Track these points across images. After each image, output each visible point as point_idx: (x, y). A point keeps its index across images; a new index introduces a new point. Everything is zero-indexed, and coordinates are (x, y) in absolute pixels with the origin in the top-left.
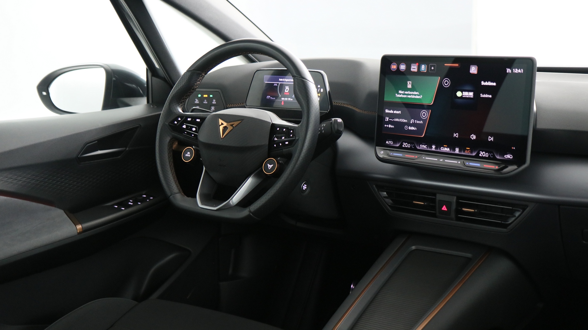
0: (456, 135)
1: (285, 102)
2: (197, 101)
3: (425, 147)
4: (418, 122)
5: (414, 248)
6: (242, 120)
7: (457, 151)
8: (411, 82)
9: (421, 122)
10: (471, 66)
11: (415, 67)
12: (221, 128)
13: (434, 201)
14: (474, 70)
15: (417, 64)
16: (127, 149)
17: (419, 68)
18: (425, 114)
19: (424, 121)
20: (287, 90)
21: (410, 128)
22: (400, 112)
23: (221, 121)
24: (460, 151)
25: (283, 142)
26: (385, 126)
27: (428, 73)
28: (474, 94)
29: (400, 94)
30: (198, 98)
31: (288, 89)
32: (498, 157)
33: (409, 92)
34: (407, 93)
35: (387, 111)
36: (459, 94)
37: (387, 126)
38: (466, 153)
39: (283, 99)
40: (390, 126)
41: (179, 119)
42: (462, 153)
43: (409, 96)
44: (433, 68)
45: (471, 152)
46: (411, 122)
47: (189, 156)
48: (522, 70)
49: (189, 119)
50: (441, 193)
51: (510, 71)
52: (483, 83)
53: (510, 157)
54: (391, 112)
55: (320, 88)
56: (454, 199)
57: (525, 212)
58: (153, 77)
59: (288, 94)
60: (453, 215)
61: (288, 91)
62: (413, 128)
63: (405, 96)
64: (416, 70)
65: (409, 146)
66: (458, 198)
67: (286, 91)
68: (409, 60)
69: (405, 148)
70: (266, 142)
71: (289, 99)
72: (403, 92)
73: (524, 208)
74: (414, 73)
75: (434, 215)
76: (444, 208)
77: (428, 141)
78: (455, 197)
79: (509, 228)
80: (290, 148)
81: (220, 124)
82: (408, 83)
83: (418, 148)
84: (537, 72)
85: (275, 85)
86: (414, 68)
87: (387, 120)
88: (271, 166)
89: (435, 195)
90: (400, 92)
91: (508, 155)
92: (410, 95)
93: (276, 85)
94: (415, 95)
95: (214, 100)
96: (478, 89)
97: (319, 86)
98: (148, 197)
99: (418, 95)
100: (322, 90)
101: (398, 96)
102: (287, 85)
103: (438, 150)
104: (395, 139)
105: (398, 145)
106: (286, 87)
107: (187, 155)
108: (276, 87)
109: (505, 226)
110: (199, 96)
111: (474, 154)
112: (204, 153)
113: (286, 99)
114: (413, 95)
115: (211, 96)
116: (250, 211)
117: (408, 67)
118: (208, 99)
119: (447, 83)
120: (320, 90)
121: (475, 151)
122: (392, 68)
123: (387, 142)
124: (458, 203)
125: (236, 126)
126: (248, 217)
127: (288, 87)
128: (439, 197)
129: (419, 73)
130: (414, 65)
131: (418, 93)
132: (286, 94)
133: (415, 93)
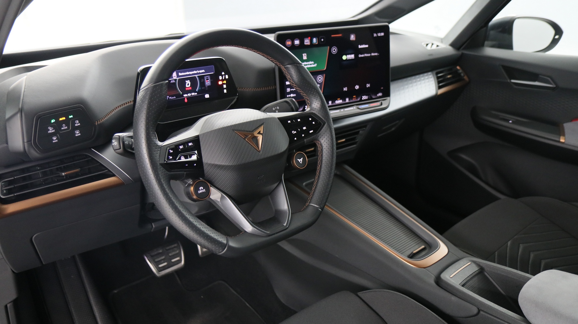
0: (345, 89)
1: (188, 98)
2: (51, 130)
7: (347, 100)
8: (306, 54)
10: (351, 35)
14: (353, 37)
15: (309, 38)
17: (311, 41)
18: (321, 79)
19: (321, 84)
20: (188, 84)
24: (349, 100)
26: (288, 96)
27: (320, 45)
28: (355, 56)
30: (52, 125)
31: (190, 83)
32: (373, 97)
33: (305, 63)
35: (288, 83)
36: (344, 57)
37: (290, 96)
38: (354, 100)
39: (185, 95)
40: (292, 95)
42: (351, 101)
44: (322, 40)
45: (357, 98)
47: (204, 190)
48: (383, 33)
49: (181, 147)
51: (376, 35)
52: (367, 46)
53: (380, 95)
55: (225, 75)
59: (190, 88)
61: (189, 86)
64: (309, 43)
67: (187, 86)
68: (302, 35)
71: (193, 94)
74: (307, 46)
81: (243, 136)
82: (304, 56)
85: (172, 82)
86: (307, 42)
87: (289, 91)
92: (307, 65)
93: (174, 81)
94: (311, 64)
95: (78, 121)
96: (357, 52)
97: (223, 73)
99: (313, 64)
100: (227, 77)
102: (187, 79)
103: (334, 104)
106: (186, 81)
107: (200, 192)
108: (175, 84)
110: (53, 121)
111: (359, 99)
113: (189, 95)
115: (71, 117)
117: (302, 42)
118: (66, 122)
119: (334, 50)
120: (225, 77)
121: (359, 97)
122: (287, 44)
125: (263, 133)
127: (189, 81)
129: (312, 45)
130: (307, 39)
131: (313, 62)
132: (188, 89)
133: (310, 63)
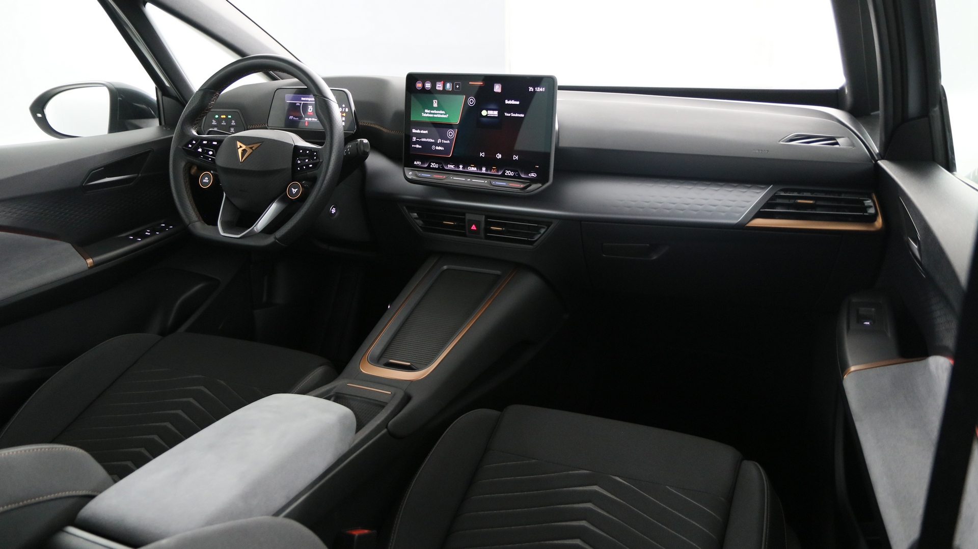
0: (482, 155)
1: (309, 122)
2: (214, 123)
3: (452, 166)
4: (445, 142)
5: (445, 267)
6: (262, 142)
7: (484, 169)
8: (436, 101)
9: (448, 142)
10: (495, 84)
11: (440, 85)
12: (240, 151)
13: (463, 220)
14: (498, 88)
15: (442, 82)
16: (140, 175)
17: (444, 86)
18: (452, 134)
19: (451, 140)
20: (310, 110)
21: (437, 148)
22: (427, 131)
23: (239, 144)
24: (486, 170)
25: (307, 166)
26: (413, 146)
27: (453, 92)
28: (498, 113)
29: (427, 113)
30: (216, 119)
31: (312, 109)
32: (523, 176)
33: (435, 112)
34: (432, 112)
35: (414, 131)
36: (484, 113)
37: (415, 146)
38: (493, 172)
39: (306, 119)
40: (417, 146)
41: (194, 142)
42: (489, 172)
43: (435, 116)
44: (458, 87)
45: (498, 171)
46: (438, 142)
47: (208, 181)
48: (544, 89)
49: (205, 142)
50: (469, 213)
51: (533, 89)
52: (507, 102)
53: (534, 175)
54: (418, 131)
55: (345, 108)
56: (483, 218)
57: (550, 228)
58: (163, 97)
59: (312, 114)
60: (482, 234)
61: (311, 111)
62: (440, 148)
63: (431, 115)
64: (441, 89)
65: (436, 166)
66: (487, 217)
67: (309, 111)
68: (434, 78)
69: (433, 169)
70: (289, 165)
71: (313, 119)
72: (429, 111)
73: (548, 225)
74: (439, 92)
75: (464, 235)
76: (474, 227)
77: (455, 161)
78: (484, 216)
79: (534, 244)
80: (315, 171)
81: (239, 147)
82: (434, 102)
83: (446, 168)
84: (558, 91)
85: (297, 104)
87: (415, 140)
88: (296, 190)
89: (464, 214)
90: (426, 111)
91: (532, 174)
92: (436, 114)
93: (299, 104)
94: (441, 114)
95: (234, 122)
96: (503, 108)
97: (344, 106)
98: (167, 226)
99: (444, 114)
100: (347, 110)
101: (425, 115)
102: (310, 104)
103: (466, 170)
104: (423, 159)
105: (426, 166)
106: (309, 107)
107: (204, 181)
108: (299, 106)
109: (531, 243)
110: (217, 116)
111: (500, 173)
112: (223, 177)
113: (310, 119)
114: (439, 114)
115: (230, 117)
116: (275, 238)
117: (434, 86)
118: (226, 119)
119: (472, 101)
120: (345, 110)
121: (501, 170)
122: (418, 86)
123: (415, 163)
124: (486, 222)
125: (255, 149)
126: (274, 244)
127: (311, 106)
128: (469, 216)
129: (444, 91)
130: (439, 83)
131: (444, 112)
132: (310, 114)
133: (441, 112)
